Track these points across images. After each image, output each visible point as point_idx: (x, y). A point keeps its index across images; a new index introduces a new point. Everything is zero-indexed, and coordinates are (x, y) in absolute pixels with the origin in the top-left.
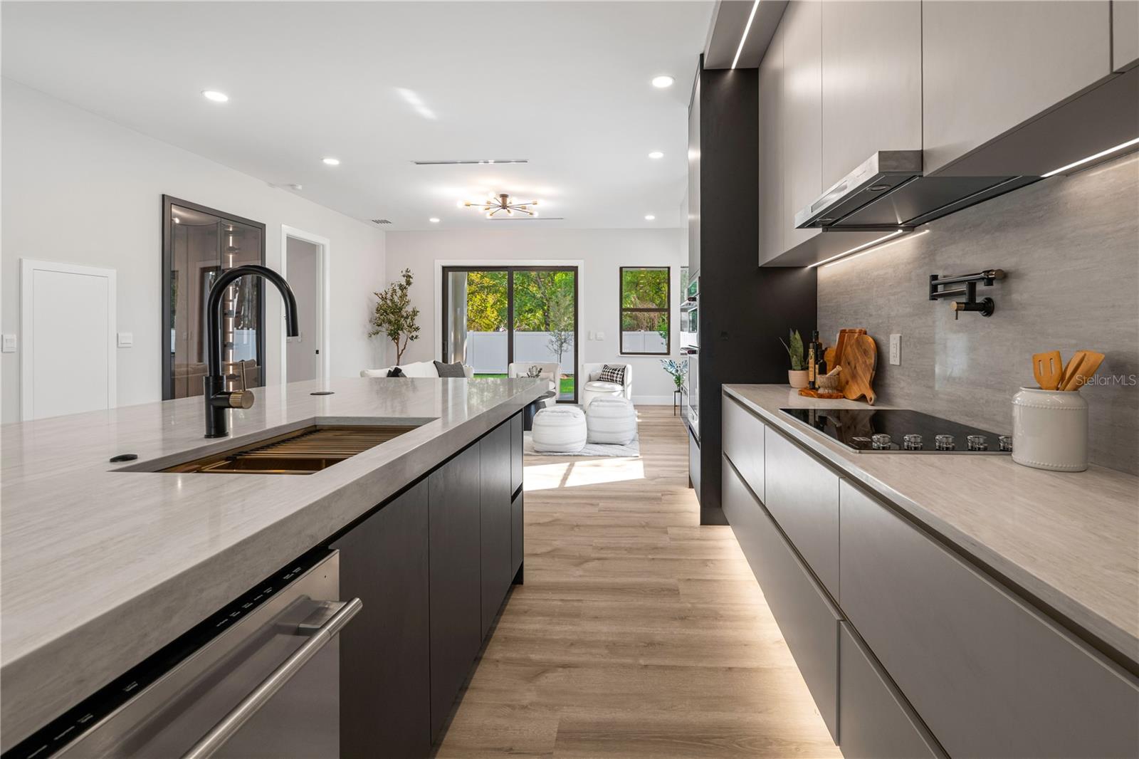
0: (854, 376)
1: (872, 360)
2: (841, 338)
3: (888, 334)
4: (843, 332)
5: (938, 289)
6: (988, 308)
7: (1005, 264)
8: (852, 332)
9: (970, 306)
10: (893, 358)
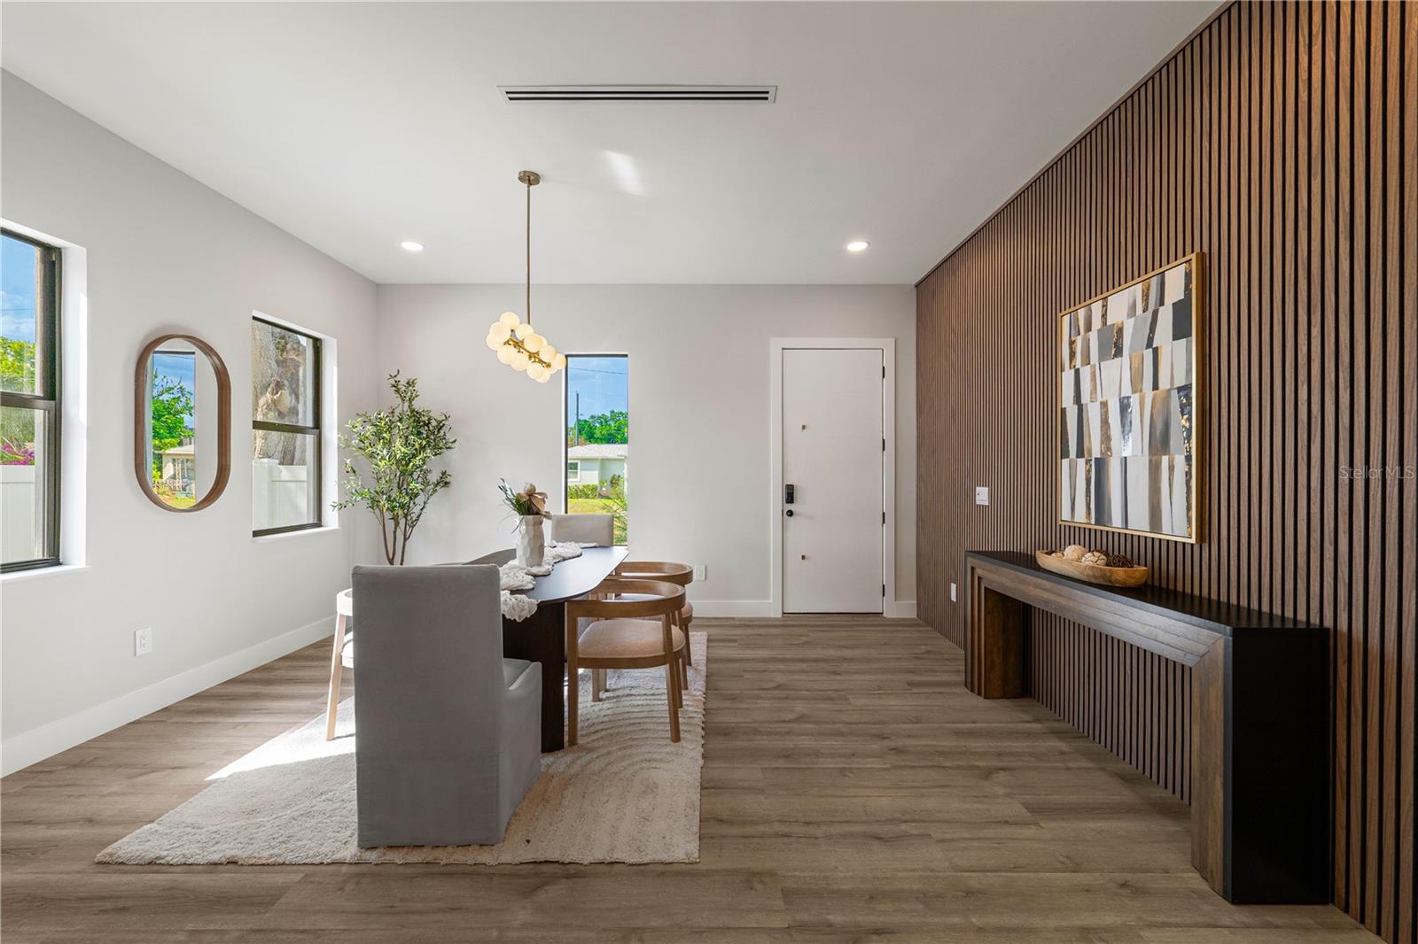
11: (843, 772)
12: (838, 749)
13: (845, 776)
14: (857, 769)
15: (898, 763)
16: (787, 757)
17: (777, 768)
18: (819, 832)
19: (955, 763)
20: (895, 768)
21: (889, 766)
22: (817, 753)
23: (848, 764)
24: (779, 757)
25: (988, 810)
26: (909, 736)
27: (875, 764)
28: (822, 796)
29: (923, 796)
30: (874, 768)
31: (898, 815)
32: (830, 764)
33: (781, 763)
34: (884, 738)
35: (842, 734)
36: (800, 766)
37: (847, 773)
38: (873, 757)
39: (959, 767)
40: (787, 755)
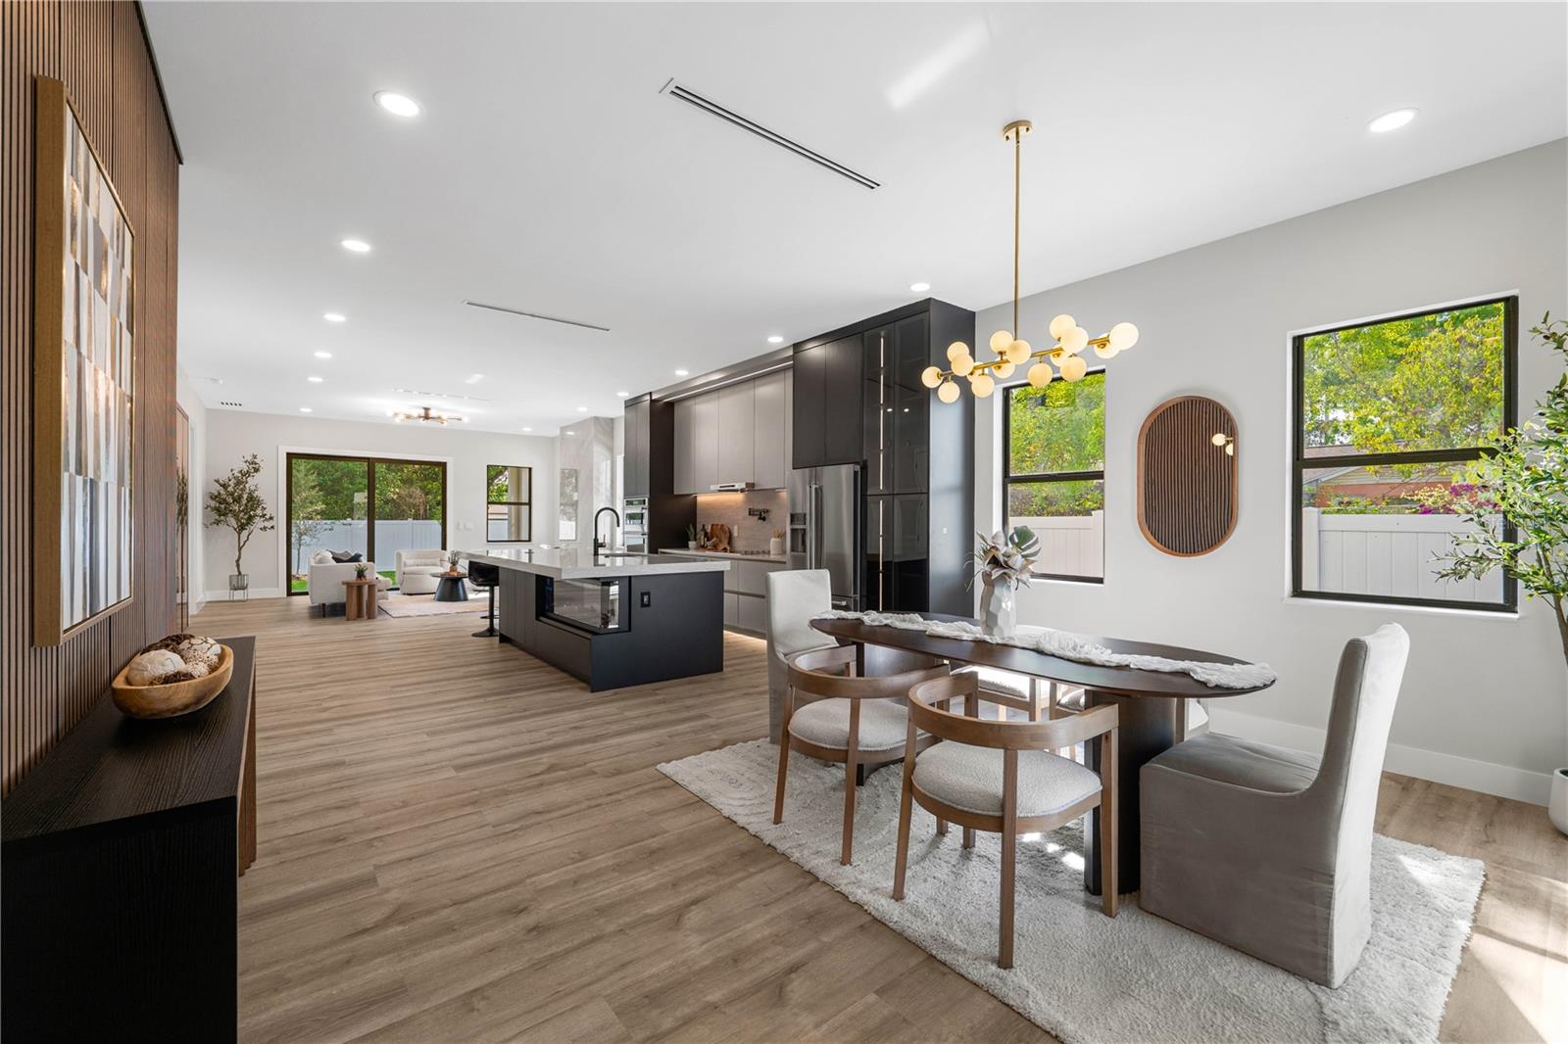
0: (721, 541)
1: (728, 535)
2: (712, 528)
3: (733, 526)
4: (713, 525)
5: (751, 513)
6: (764, 519)
7: (768, 508)
8: (717, 525)
9: (760, 518)
10: (735, 534)
11: (583, 856)
12: (598, 883)
13: (579, 853)
14: (567, 865)
15: (516, 889)
16: (652, 852)
17: (654, 837)
18: (587, 803)
19: (435, 917)
20: (521, 882)
21: (528, 881)
22: (621, 868)
23: (579, 868)
24: (659, 849)
25: (423, 865)
26: (492, 949)
27: (547, 879)
28: (596, 826)
29: (492, 859)
30: (546, 873)
31: (520, 833)
32: (602, 860)
33: (654, 843)
34: (535, 928)
35: (601, 911)
36: (631, 847)
37: (577, 855)
38: (550, 887)
39: (429, 912)
40: (655, 855)
